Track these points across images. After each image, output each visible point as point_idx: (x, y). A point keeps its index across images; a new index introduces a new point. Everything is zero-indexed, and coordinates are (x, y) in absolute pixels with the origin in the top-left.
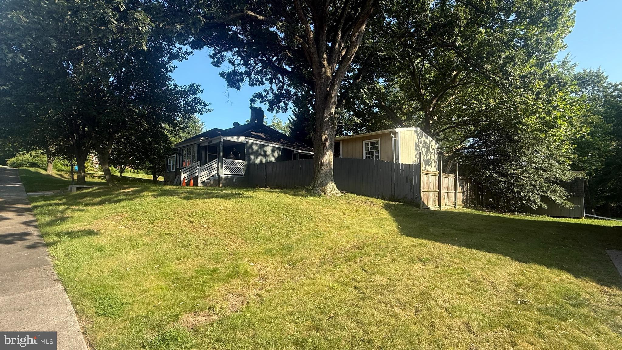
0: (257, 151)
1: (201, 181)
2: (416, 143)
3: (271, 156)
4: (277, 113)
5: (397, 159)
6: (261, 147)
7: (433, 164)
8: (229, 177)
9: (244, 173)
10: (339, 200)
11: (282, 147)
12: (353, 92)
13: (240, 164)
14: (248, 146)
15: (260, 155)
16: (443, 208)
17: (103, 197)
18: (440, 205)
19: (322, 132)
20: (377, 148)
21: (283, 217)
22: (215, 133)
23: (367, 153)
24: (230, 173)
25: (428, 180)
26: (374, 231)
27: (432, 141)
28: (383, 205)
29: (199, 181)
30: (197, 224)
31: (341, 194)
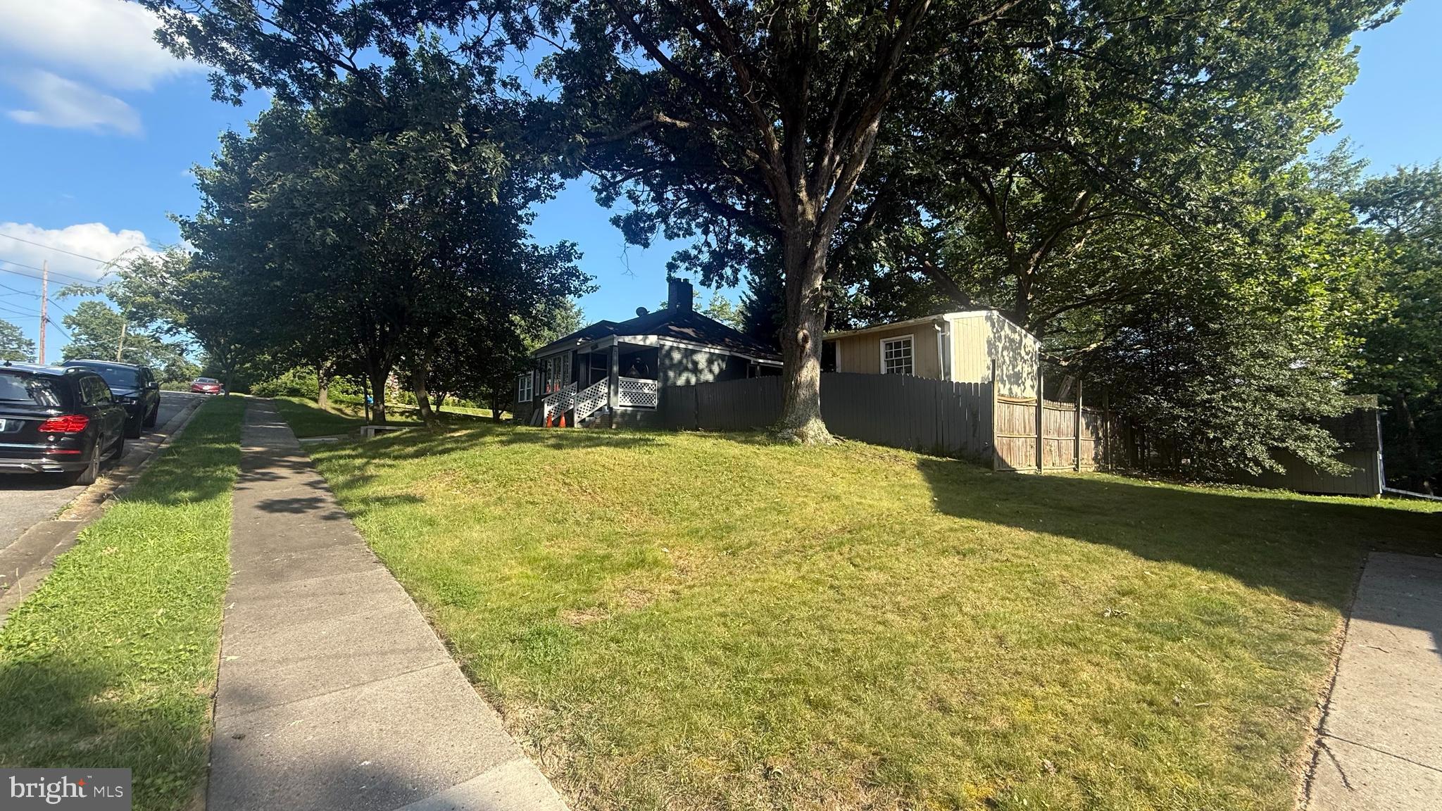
0: (680, 362)
2: (989, 342)
3: (706, 371)
4: (718, 287)
5: (948, 373)
6: (688, 354)
7: (1029, 383)
9: (656, 405)
10: (829, 451)
11: (727, 353)
12: (857, 248)
13: (649, 387)
14: (664, 352)
15: (686, 369)
16: (1047, 470)
17: (420, 445)
18: (1039, 465)
19: (797, 324)
20: (908, 352)
21: (722, 479)
22: (603, 329)
23: (889, 363)
24: (630, 404)
25: (1011, 415)
26: (886, 504)
27: (1026, 336)
28: (915, 463)
29: (576, 419)
30: (576, 487)
31: (835, 441)
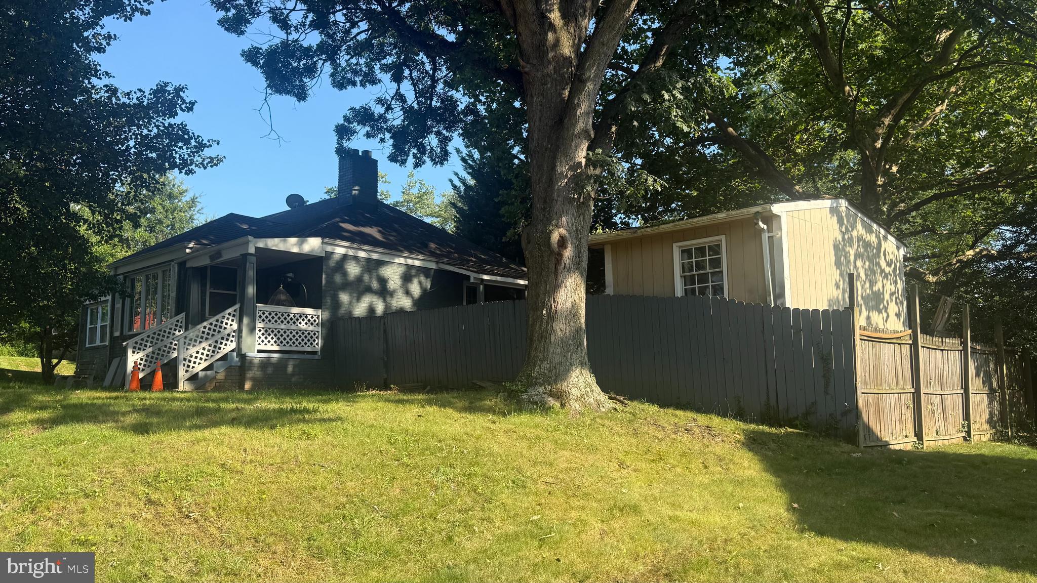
0: (359, 279)
1: (188, 375)
2: (836, 247)
3: (400, 294)
4: (417, 165)
5: (780, 295)
6: (372, 266)
7: (893, 308)
8: (274, 361)
9: (318, 348)
10: (607, 422)
11: (433, 266)
12: (640, 101)
13: (308, 319)
14: (332, 263)
15: (369, 290)
16: (931, 443)
18: (919, 435)
19: (549, 218)
20: (716, 263)
21: (438, 480)
22: (230, 228)
23: (688, 280)
24: (276, 348)
25: (878, 357)
26: (716, 518)
27: (885, 238)
28: (741, 437)
29: (182, 373)
31: (611, 404)
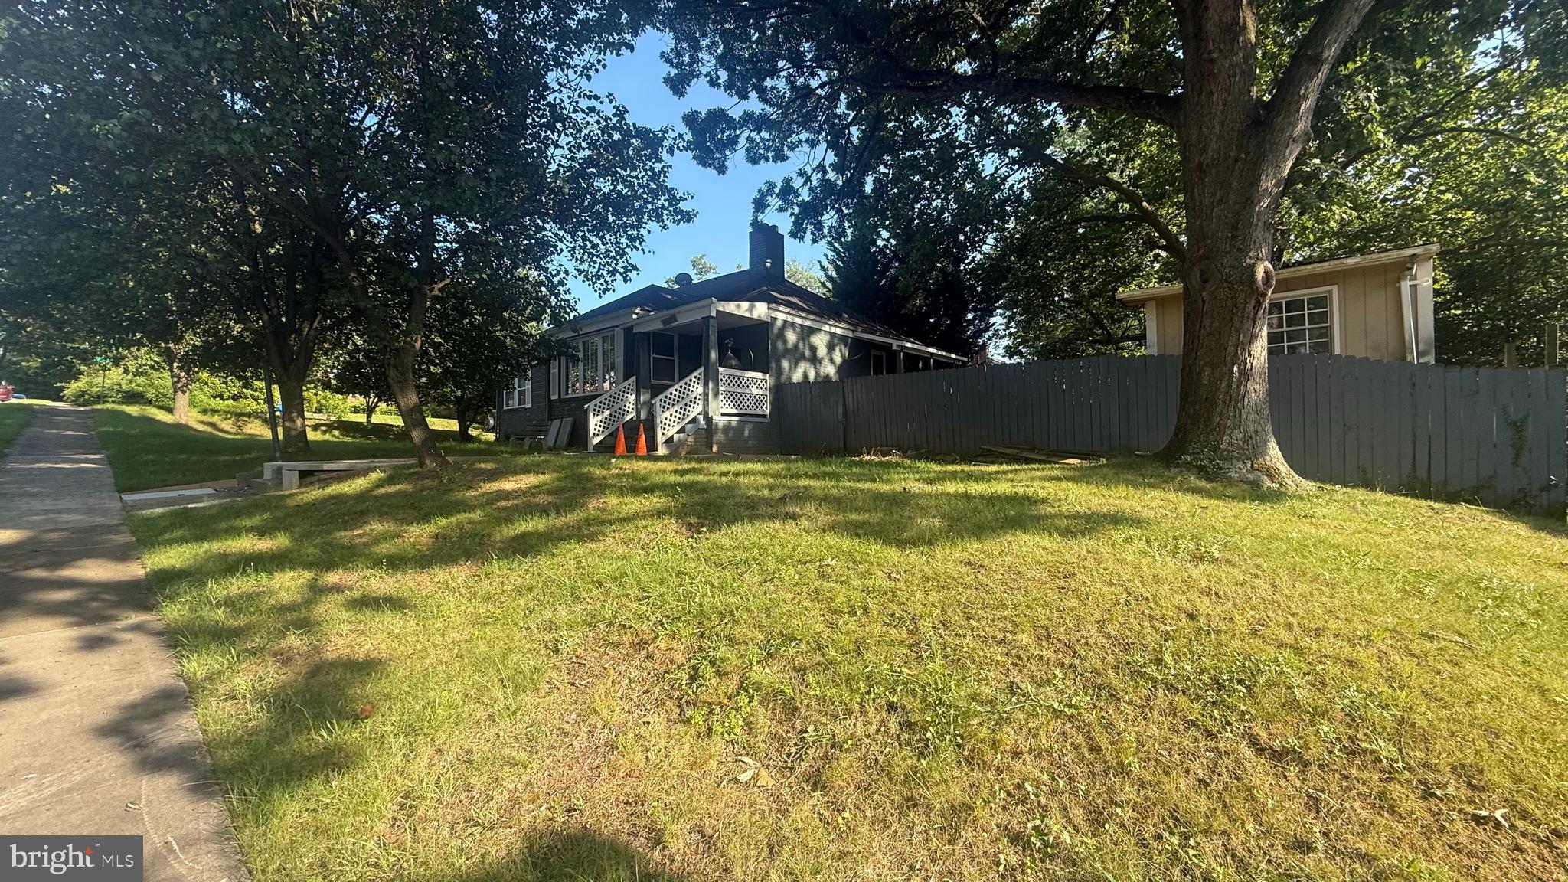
0: (796, 346)
1: (664, 439)
3: (826, 361)
5: (1425, 352)
6: (806, 333)
8: (734, 424)
9: (768, 412)
11: (850, 334)
13: (758, 383)
14: (775, 331)
15: (803, 357)
24: (735, 411)
29: (660, 439)
